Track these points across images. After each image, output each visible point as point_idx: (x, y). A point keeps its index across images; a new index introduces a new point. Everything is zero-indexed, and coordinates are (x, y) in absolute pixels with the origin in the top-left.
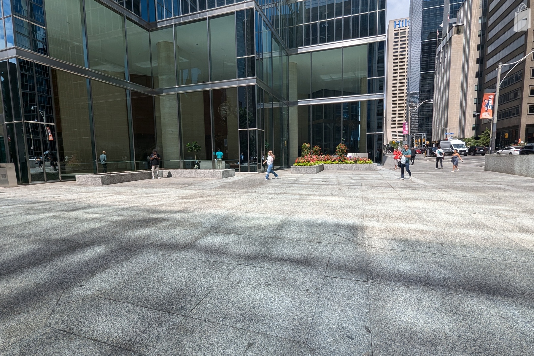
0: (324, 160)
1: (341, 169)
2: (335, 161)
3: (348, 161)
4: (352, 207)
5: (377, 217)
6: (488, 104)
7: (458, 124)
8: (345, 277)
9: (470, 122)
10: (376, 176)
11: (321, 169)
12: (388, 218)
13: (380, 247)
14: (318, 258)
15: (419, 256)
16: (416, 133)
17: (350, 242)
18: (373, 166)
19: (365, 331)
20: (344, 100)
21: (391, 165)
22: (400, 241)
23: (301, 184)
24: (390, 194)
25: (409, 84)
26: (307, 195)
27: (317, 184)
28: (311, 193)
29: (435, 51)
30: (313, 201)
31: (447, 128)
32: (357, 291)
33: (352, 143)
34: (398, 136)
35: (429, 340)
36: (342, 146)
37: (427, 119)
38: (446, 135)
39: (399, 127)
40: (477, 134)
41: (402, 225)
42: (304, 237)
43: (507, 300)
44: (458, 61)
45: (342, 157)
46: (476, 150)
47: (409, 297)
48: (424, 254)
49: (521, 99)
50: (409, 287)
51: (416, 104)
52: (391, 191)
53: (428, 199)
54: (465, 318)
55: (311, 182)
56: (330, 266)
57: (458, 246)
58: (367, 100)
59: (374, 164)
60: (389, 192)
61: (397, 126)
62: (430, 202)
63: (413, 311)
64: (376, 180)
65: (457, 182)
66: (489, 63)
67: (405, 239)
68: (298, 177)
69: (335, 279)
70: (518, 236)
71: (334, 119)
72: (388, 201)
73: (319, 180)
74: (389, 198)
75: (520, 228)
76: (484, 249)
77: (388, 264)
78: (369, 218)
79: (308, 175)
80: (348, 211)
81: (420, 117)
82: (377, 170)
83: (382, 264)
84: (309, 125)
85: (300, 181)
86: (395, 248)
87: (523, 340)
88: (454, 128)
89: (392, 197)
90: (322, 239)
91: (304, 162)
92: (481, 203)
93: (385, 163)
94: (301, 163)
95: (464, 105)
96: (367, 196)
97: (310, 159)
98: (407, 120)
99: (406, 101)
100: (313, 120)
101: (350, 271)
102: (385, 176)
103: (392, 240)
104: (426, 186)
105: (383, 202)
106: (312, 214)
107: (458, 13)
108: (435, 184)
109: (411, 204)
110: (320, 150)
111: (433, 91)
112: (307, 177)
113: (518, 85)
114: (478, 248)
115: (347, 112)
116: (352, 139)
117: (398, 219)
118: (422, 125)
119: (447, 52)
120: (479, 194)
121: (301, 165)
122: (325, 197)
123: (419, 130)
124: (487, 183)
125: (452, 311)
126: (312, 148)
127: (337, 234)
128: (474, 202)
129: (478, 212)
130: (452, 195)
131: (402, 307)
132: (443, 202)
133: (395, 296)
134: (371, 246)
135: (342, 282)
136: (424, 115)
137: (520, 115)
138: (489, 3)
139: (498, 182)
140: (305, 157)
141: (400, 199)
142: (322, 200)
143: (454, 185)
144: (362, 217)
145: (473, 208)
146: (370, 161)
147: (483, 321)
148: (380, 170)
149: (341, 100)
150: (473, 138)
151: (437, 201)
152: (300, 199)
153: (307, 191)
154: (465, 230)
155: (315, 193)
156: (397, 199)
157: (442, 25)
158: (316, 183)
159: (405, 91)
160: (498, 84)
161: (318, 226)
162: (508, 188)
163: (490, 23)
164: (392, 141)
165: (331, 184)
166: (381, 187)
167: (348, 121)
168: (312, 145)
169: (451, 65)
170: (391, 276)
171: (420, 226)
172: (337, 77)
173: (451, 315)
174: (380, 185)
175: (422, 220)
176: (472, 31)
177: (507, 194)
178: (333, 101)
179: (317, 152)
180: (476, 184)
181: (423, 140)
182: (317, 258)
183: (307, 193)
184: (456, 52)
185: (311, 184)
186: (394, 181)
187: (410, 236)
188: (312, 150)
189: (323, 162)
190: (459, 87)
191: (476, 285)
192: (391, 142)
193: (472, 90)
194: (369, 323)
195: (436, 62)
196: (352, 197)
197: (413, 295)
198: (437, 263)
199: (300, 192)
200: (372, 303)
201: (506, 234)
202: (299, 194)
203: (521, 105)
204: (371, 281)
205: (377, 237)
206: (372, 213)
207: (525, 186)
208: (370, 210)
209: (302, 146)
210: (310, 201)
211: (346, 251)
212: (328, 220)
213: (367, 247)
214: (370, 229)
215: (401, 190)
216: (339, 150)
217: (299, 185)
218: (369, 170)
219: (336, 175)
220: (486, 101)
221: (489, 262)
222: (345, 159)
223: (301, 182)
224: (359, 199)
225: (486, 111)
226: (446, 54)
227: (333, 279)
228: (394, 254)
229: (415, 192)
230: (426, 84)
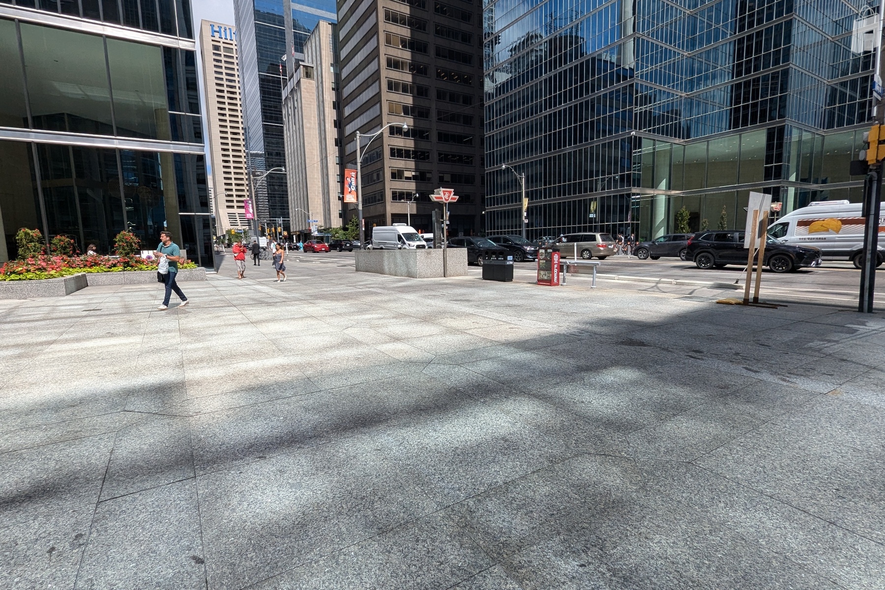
0: (85, 266)
1: (132, 282)
2: (115, 266)
3: (145, 266)
4: (158, 350)
5: (209, 359)
6: (351, 183)
7: (322, 209)
8: (148, 485)
9: (336, 207)
10: (205, 290)
11: (81, 284)
12: (229, 357)
13: (216, 410)
14: (79, 471)
15: (279, 405)
16: (267, 217)
17: (157, 416)
18: (198, 273)
19: (193, 564)
20: (120, 144)
21: (232, 271)
22: (250, 389)
23: (24, 322)
24: (231, 317)
25: (248, 138)
26: (41, 344)
27: (70, 317)
28: (54, 338)
29: (280, 95)
30: (59, 355)
31: (308, 212)
32: (175, 501)
33: (152, 230)
34: (239, 222)
35: (296, 523)
36: (126, 235)
37: (280, 197)
38: (309, 223)
39: (239, 207)
40: (345, 222)
41: (252, 365)
42: (37, 436)
43: (382, 427)
44: (313, 118)
45: (131, 258)
46: (342, 245)
47: (266, 473)
48: (286, 401)
49: (383, 182)
50: (265, 457)
51: (262, 172)
52: (231, 313)
53: (289, 317)
54: (340, 469)
55: (54, 315)
56: (110, 477)
57: (329, 376)
58: (172, 152)
59: (200, 270)
60: (229, 315)
61: (235, 204)
62: (292, 322)
63: (273, 492)
64: (206, 296)
65: (325, 289)
66: (349, 130)
67: (258, 385)
68: (12, 306)
69: (124, 498)
70: (390, 347)
71: (102, 181)
72: (229, 329)
73: (76, 307)
74: (230, 325)
75: (391, 337)
76: (358, 371)
77: (231, 434)
78: (195, 365)
79: (43, 299)
80: (150, 360)
81: (271, 194)
82: (207, 280)
83: (221, 436)
84: (36, 189)
85: (19, 316)
86: (241, 405)
87: (397, 467)
88: (317, 213)
89: (234, 322)
90: (89, 428)
91: (28, 271)
92: (353, 313)
93: (221, 267)
94: (20, 273)
95: (326, 181)
96: (189, 326)
97: (44, 264)
98: (250, 196)
99: (246, 166)
100: (44, 177)
101: (159, 470)
102: (221, 289)
103: (236, 392)
104: (287, 298)
105: (219, 332)
106: (57, 384)
107: (304, 48)
108: (299, 295)
109: (264, 328)
110: (72, 244)
111: (284, 155)
112: (42, 304)
113: (379, 165)
114: (352, 372)
115: (134, 170)
116: (150, 223)
117: (245, 355)
118: (274, 206)
119: (297, 100)
120: (351, 302)
121: (20, 279)
122: (94, 341)
123: (271, 213)
124: (359, 287)
125: (324, 467)
126: (50, 240)
127: (126, 409)
128: (345, 314)
129: (350, 325)
130: (321, 307)
131: (256, 494)
132: (309, 319)
133: (244, 480)
134: (200, 412)
135: (141, 498)
136: (275, 190)
137: (385, 202)
138: (340, 49)
139: (370, 284)
140: (30, 261)
141: (248, 324)
142: (86, 349)
143: (323, 293)
144: (181, 365)
145: (344, 321)
146: (192, 264)
147: (359, 463)
148: (212, 279)
149: (113, 143)
150: (340, 229)
151: (302, 318)
152: (20, 356)
153: (41, 335)
154: (337, 352)
155: (65, 336)
156: (243, 324)
157: (285, 58)
158: (68, 314)
159: (242, 148)
160: (359, 160)
161: (77, 405)
162: (379, 291)
163: (344, 76)
164: (231, 230)
165: (107, 313)
166: (214, 307)
167: (137, 187)
168: (50, 233)
169: (305, 121)
170: (236, 452)
171: (280, 360)
172: (99, 94)
173: (323, 473)
174: (212, 304)
175: (281, 351)
176: (324, 80)
177: (379, 298)
178: (94, 142)
179: (64, 248)
180: (347, 290)
181: (279, 229)
182: (75, 473)
183: (43, 339)
184: (308, 104)
185: (52, 319)
186: (237, 296)
187: (265, 379)
188: (50, 243)
189: (85, 269)
190: (317, 155)
191: (350, 421)
192: (229, 232)
193: (333, 163)
194: (200, 547)
195: (284, 113)
196: (157, 332)
197: (272, 468)
198: (304, 407)
199: (20, 340)
200: (205, 509)
201: (379, 347)
202: (17, 346)
203: (384, 189)
204: (201, 473)
205: (210, 394)
206: (200, 354)
207: (394, 287)
208: (195, 350)
209: (15, 234)
210: (51, 356)
211: (147, 437)
212: (102, 387)
213: (192, 416)
214: (197, 384)
215: (248, 308)
216: (121, 243)
217: (17, 325)
218: (192, 280)
219: (120, 294)
220: (348, 179)
221: (363, 386)
222: (137, 262)
223: (23, 318)
224: (173, 334)
225: (350, 193)
226: (296, 103)
227: (120, 499)
228: (242, 413)
229: (271, 310)
230: (273, 143)
